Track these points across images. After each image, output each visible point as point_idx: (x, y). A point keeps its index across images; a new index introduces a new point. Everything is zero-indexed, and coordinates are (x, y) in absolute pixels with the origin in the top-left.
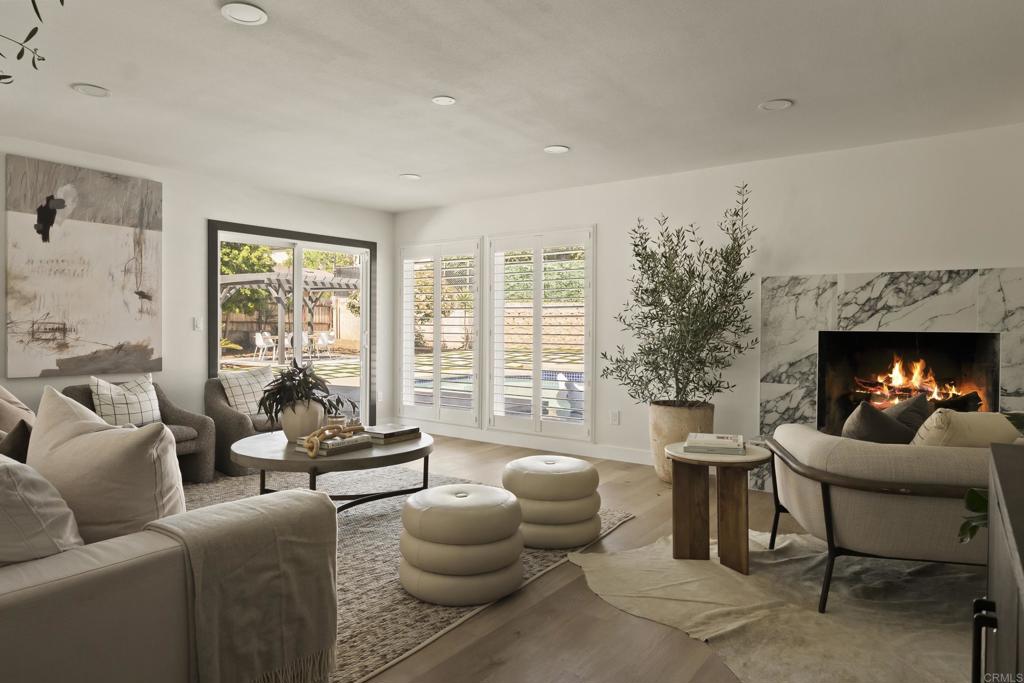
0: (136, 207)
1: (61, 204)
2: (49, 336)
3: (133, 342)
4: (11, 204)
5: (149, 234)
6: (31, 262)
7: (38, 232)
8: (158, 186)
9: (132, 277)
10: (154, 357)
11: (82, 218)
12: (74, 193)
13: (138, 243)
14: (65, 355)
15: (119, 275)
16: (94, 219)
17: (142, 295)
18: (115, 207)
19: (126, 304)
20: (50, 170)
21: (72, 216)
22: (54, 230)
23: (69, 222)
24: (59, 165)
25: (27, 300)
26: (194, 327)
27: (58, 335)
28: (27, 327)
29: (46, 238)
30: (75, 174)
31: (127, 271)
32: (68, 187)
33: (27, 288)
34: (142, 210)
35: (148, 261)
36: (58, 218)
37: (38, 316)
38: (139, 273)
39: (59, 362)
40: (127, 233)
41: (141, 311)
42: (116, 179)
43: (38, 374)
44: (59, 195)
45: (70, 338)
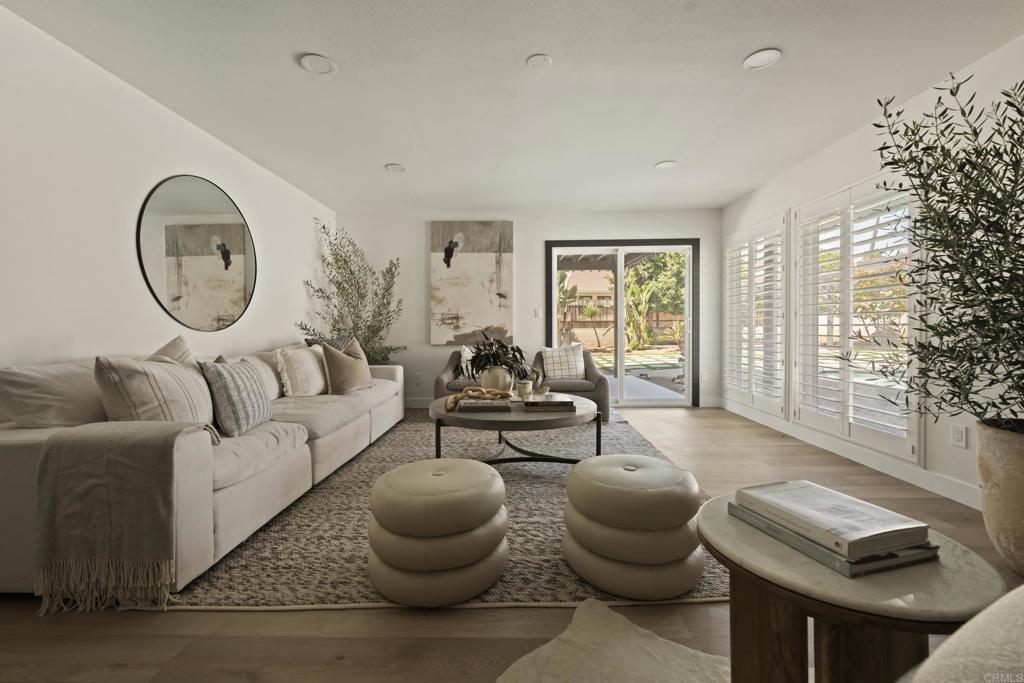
0: (497, 241)
1: (456, 244)
2: (450, 321)
3: (495, 326)
4: (434, 249)
5: (505, 255)
6: (441, 279)
7: (446, 262)
8: (511, 224)
9: (495, 284)
10: (508, 335)
11: (467, 252)
12: (462, 237)
13: (498, 262)
14: (458, 333)
15: (487, 284)
16: (473, 251)
17: (501, 295)
18: (485, 242)
19: (491, 301)
20: (450, 226)
21: (462, 251)
22: (452, 260)
23: (460, 255)
24: (454, 222)
25: (440, 301)
26: (536, 316)
27: (454, 321)
28: (440, 317)
29: (448, 266)
30: (463, 225)
31: (491, 281)
32: (460, 234)
33: (439, 294)
34: (500, 240)
35: (504, 274)
36: (455, 253)
37: (445, 310)
38: (499, 281)
39: (456, 337)
40: (492, 256)
41: (500, 306)
42: (485, 224)
43: (444, 343)
44: (455, 240)
45: (461, 322)
